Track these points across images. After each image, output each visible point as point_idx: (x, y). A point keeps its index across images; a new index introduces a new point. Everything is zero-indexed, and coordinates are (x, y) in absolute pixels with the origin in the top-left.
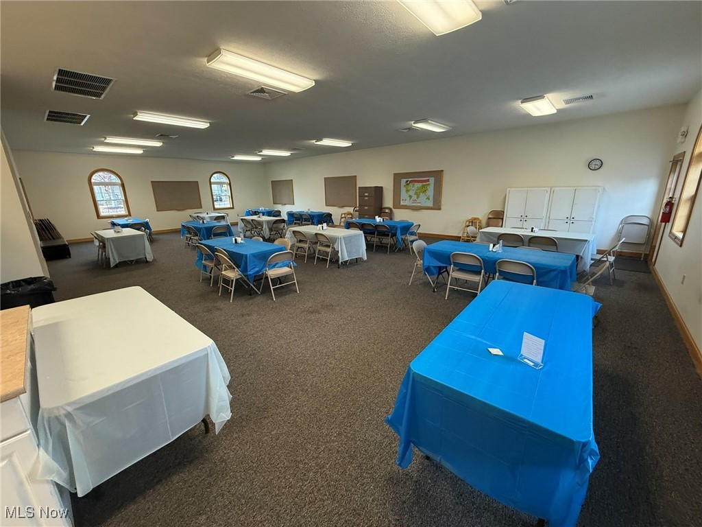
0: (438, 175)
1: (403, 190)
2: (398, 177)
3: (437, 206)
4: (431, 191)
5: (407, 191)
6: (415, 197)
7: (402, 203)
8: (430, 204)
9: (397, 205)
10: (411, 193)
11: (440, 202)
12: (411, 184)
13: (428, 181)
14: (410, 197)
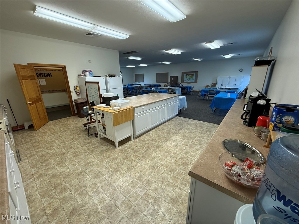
0: (197, 73)
1: (185, 77)
2: (183, 73)
3: (196, 82)
4: (194, 78)
5: (186, 77)
6: (189, 79)
7: (184, 81)
8: (194, 81)
9: (183, 82)
10: (188, 78)
11: (197, 80)
12: (188, 75)
13: (193, 74)
14: (187, 79)
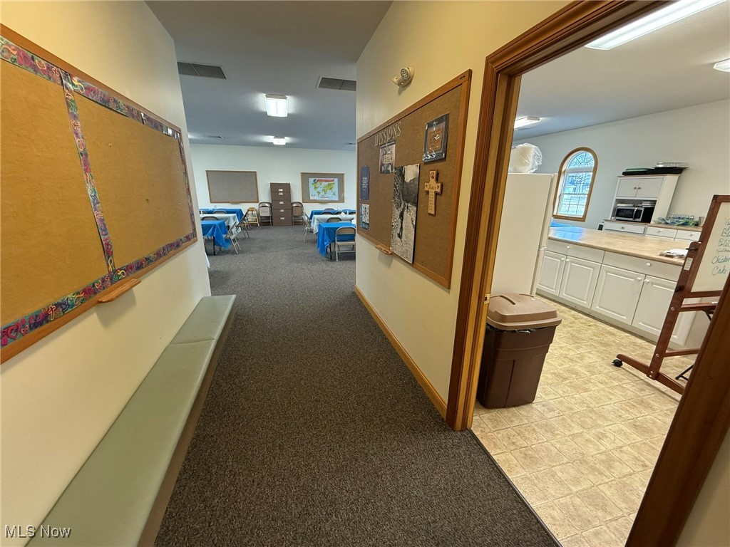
0: (340, 177)
1: (311, 187)
2: (305, 177)
3: (342, 200)
4: (335, 189)
5: (315, 188)
6: (322, 193)
7: (311, 198)
8: (336, 198)
9: (307, 199)
10: (319, 189)
11: (344, 196)
12: (319, 183)
13: (333, 181)
14: (319, 193)
